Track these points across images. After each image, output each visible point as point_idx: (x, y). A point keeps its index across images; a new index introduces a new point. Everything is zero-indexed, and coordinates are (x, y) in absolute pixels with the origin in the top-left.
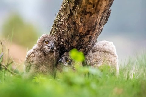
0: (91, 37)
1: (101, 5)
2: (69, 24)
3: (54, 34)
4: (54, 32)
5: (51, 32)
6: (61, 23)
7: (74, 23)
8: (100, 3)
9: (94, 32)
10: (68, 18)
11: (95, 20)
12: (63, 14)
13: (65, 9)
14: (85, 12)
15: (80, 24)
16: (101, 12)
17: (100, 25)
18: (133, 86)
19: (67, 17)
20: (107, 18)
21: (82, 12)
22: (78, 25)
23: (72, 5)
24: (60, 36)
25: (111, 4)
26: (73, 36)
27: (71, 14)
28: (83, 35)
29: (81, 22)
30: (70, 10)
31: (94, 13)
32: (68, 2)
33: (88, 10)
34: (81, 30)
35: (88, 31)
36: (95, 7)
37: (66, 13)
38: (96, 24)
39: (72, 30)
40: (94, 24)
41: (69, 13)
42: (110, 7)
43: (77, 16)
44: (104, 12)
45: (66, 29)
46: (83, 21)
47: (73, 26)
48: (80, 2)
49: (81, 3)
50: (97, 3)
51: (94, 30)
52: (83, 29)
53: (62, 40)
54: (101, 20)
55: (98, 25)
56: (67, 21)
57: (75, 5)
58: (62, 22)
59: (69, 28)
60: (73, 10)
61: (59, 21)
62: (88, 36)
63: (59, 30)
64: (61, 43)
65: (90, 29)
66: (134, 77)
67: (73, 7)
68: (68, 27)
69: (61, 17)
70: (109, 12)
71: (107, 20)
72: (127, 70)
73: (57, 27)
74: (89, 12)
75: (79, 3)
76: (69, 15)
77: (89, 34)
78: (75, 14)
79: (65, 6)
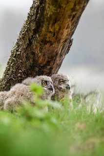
0: (51, 68)
1: (62, 34)
2: (27, 54)
3: (11, 65)
4: (12, 62)
5: (8, 63)
6: (19, 53)
7: (33, 53)
8: (61, 31)
9: (54, 63)
10: (27, 48)
11: (56, 50)
12: (20, 43)
13: (23, 38)
14: (44, 42)
15: (40, 54)
16: (62, 41)
17: (61, 55)
18: (97, 120)
19: (25, 47)
20: (69, 47)
21: (42, 41)
22: (38, 55)
23: (31, 34)
24: (18, 67)
25: (73, 33)
26: (31, 68)
27: (30, 43)
28: (43, 66)
29: (41, 52)
30: (29, 39)
31: (55, 42)
32: (27, 31)
33: (48, 40)
34: (40, 60)
35: (49, 62)
36: (55, 36)
37: (25, 43)
38: (57, 54)
39: (31, 60)
40: (55, 54)
41: (28, 42)
42: (72, 35)
43: (36, 46)
44: (66, 41)
45: (24, 60)
46: (43, 51)
47: (32, 56)
48: (39, 30)
49: (41, 32)
50: (58, 32)
51: (55, 60)
52: (42, 59)
53: (20, 71)
54: (62, 50)
55: (59, 55)
56: (26, 51)
57: (34, 34)
58: (21, 52)
59: (28, 58)
60: (32, 39)
61: (17, 51)
62: (49, 67)
63: (17, 60)
64: (19, 75)
65: (50, 60)
66: (97, 111)
67: (32, 36)
68: (26, 57)
69: (18, 46)
70: (71, 42)
71: (68, 50)
72: (90, 104)
73: (15, 57)
74: (49, 41)
75: (38, 32)
76: (28, 44)
77: (49, 65)
78: (34, 43)
79: (23, 34)
